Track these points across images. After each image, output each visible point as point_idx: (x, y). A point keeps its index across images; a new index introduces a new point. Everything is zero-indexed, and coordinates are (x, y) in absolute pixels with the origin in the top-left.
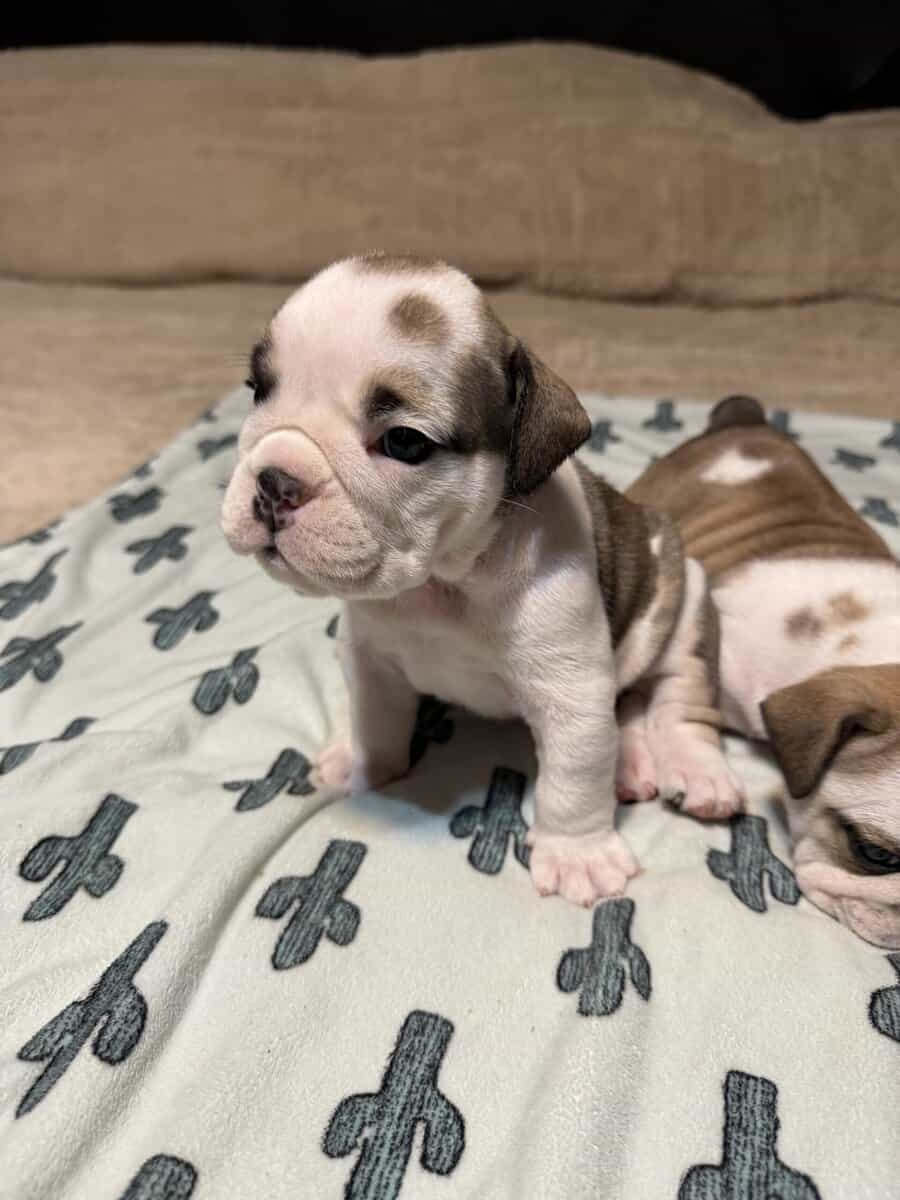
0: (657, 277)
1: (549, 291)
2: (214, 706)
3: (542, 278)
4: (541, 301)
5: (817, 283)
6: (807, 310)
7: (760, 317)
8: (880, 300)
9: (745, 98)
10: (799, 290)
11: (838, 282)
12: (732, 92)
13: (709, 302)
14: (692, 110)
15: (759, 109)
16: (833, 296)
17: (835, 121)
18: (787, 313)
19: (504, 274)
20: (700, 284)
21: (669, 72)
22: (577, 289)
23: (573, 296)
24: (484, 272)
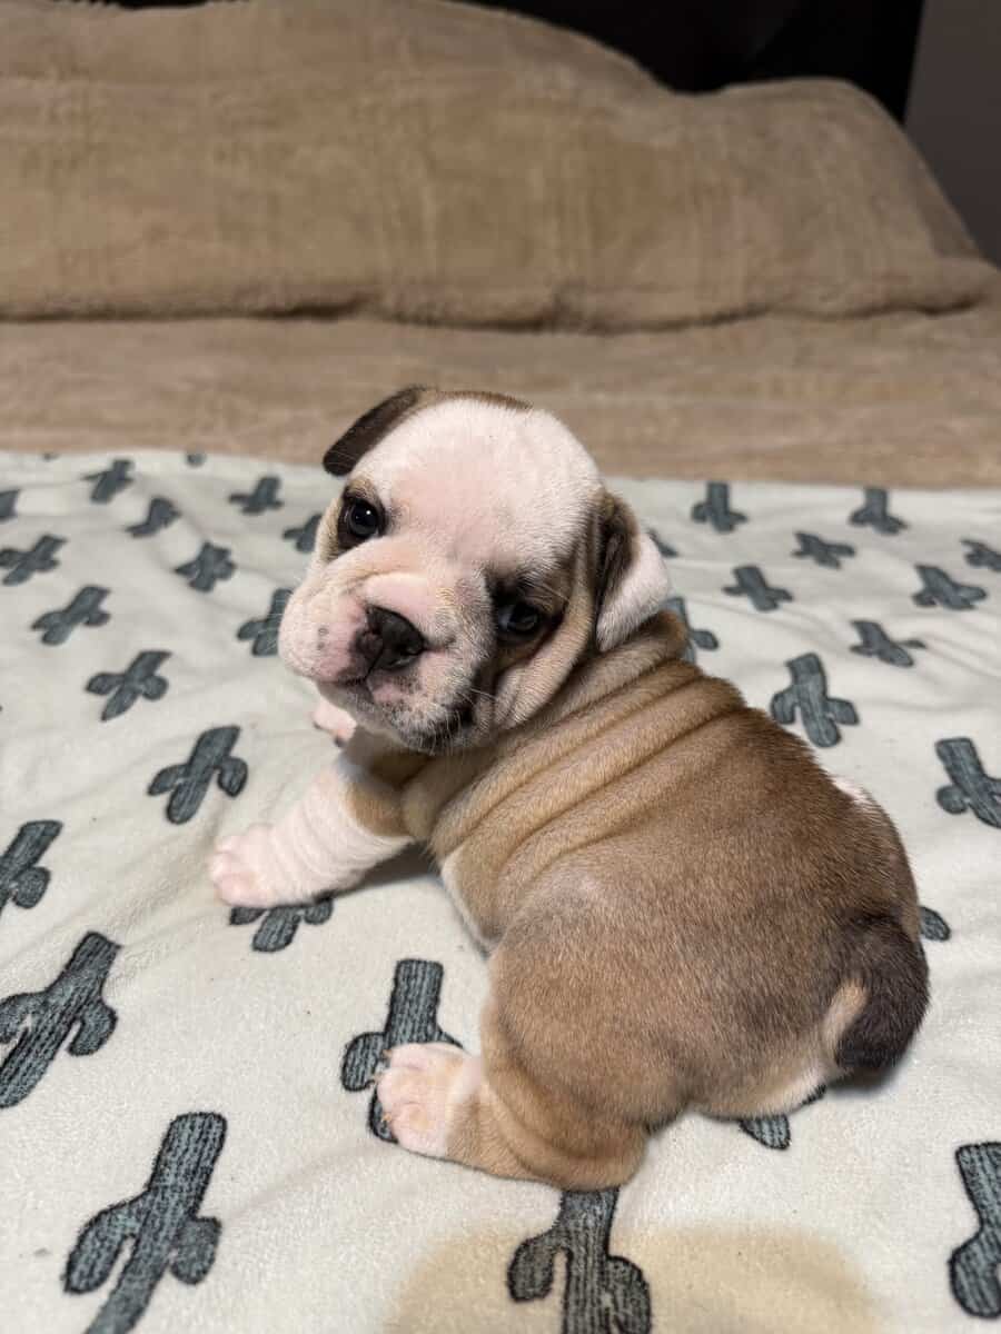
0: (540, 297)
1: (400, 318)
3: (389, 302)
4: (393, 330)
5: (732, 297)
6: (724, 330)
7: (669, 342)
8: (808, 314)
9: (628, 64)
10: (713, 307)
11: (758, 294)
12: (611, 56)
13: (602, 326)
14: (566, 77)
15: (644, 77)
16: (752, 312)
17: (735, 92)
18: (699, 335)
19: (339, 297)
20: (591, 303)
21: (531, 29)
22: (437, 314)
23: (431, 322)
24: (315, 295)
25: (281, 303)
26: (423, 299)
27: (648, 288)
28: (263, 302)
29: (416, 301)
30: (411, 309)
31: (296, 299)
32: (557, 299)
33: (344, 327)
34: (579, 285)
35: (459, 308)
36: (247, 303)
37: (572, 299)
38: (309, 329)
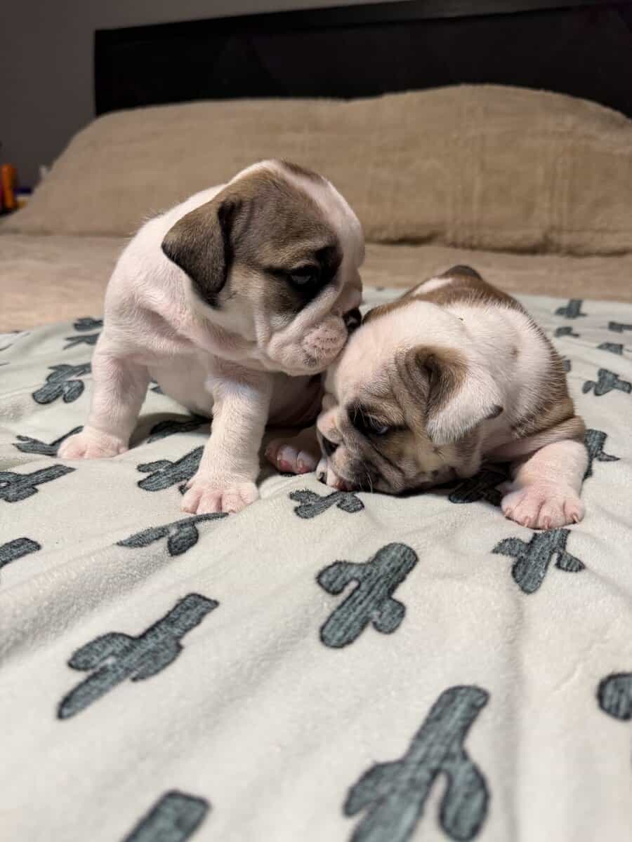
0: (535, 234)
1: (454, 245)
2: (46, 400)
3: (449, 235)
4: (449, 250)
13: (572, 252)
19: (424, 233)
20: (566, 239)
22: (475, 242)
23: (472, 248)
24: (409, 232)
25: (393, 236)
26: (468, 234)
27: (603, 231)
28: (384, 235)
29: (463, 235)
30: (460, 240)
31: (401, 234)
32: (545, 237)
33: (425, 250)
34: (560, 230)
35: (487, 240)
36: (377, 236)
37: (554, 236)
38: (405, 249)
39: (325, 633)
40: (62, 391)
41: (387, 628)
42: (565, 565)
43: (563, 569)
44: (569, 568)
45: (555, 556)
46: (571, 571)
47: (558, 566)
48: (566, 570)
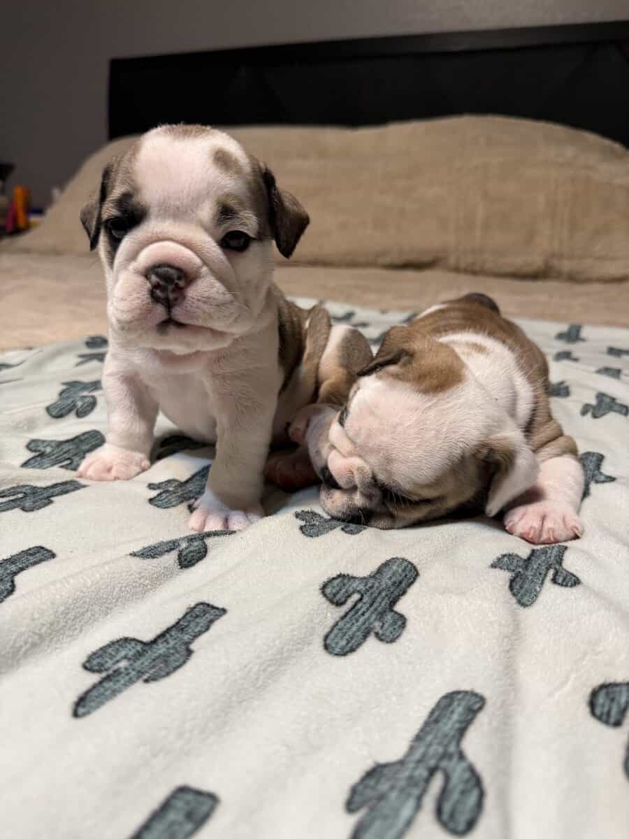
0: (536, 261)
1: (457, 270)
2: (59, 414)
3: (452, 261)
4: (452, 275)
13: (573, 278)
19: (426, 258)
20: (566, 266)
22: (477, 268)
23: (474, 273)
24: (412, 256)
25: (397, 261)
26: (470, 260)
27: (602, 258)
28: (387, 260)
29: (466, 261)
30: (463, 265)
31: (404, 258)
32: (546, 263)
33: (428, 274)
34: (561, 256)
35: (489, 265)
36: (380, 260)
37: (555, 263)
38: (410, 274)
39: (328, 642)
40: (75, 406)
41: (389, 638)
42: (560, 581)
43: (559, 584)
44: (564, 584)
45: (551, 572)
46: (566, 586)
47: (554, 581)
48: (562, 585)
